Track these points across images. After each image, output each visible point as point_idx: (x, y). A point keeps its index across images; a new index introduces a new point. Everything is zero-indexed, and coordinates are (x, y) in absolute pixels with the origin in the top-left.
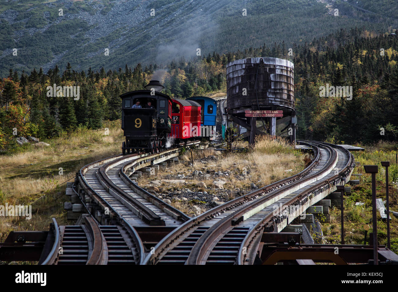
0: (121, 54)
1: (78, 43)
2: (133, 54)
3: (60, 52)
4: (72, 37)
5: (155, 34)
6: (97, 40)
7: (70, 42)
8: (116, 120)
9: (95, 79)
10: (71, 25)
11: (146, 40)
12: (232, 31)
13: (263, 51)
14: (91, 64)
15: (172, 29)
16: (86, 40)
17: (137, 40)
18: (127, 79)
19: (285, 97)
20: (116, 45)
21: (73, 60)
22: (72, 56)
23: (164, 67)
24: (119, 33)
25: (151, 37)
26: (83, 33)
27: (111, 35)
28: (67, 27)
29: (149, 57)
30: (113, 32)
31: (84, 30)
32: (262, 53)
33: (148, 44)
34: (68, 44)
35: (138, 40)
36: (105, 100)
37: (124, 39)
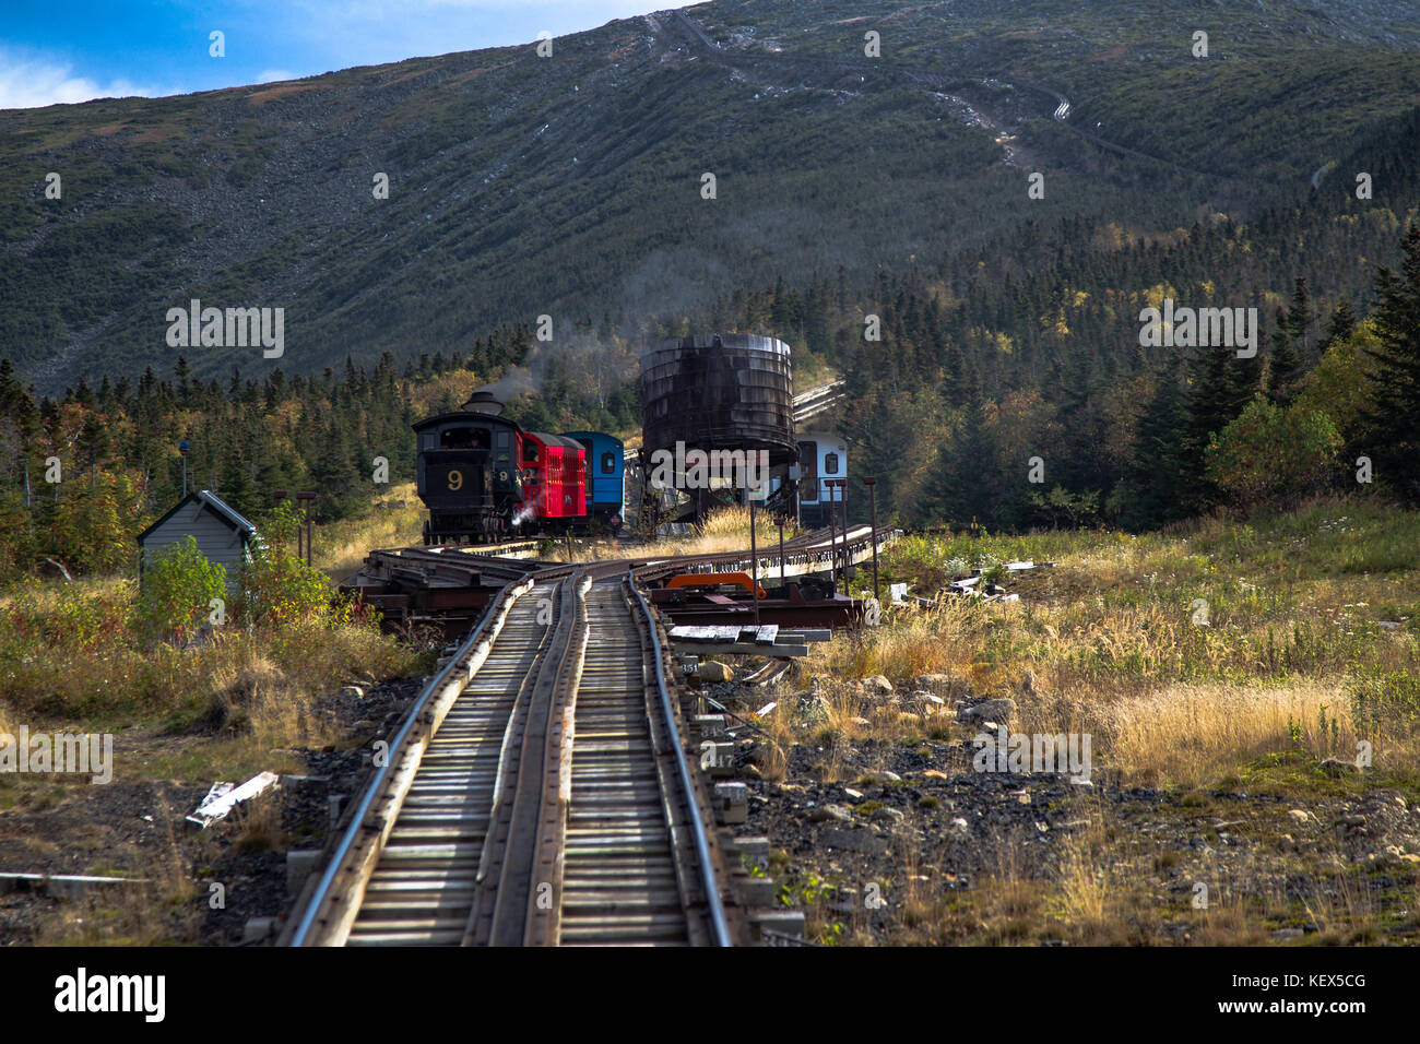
0: (303, 320)
1: (152, 287)
2: (344, 320)
3: (92, 321)
4: (129, 267)
5: (419, 249)
6: (218, 273)
7: (125, 284)
8: (336, 521)
9: (262, 405)
10: (126, 224)
11: (389, 270)
12: (682, 230)
13: (778, 301)
14: (202, 358)
15: (477, 229)
16: (179, 274)
17: (357, 272)
18: (353, 400)
19: (772, 420)
20: (286, 290)
21: (136, 346)
22: (134, 333)
23: (465, 363)
24: (294, 247)
25: (406, 259)
26: (170, 250)
27: (266, 255)
28: (114, 233)
29: (401, 328)
30: (272, 247)
31: (170, 240)
32: (772, 307)
33: (395, 285)
34: (118, 293)
35: (362, 271)
36: (302, 465)
37: (314, 269)
